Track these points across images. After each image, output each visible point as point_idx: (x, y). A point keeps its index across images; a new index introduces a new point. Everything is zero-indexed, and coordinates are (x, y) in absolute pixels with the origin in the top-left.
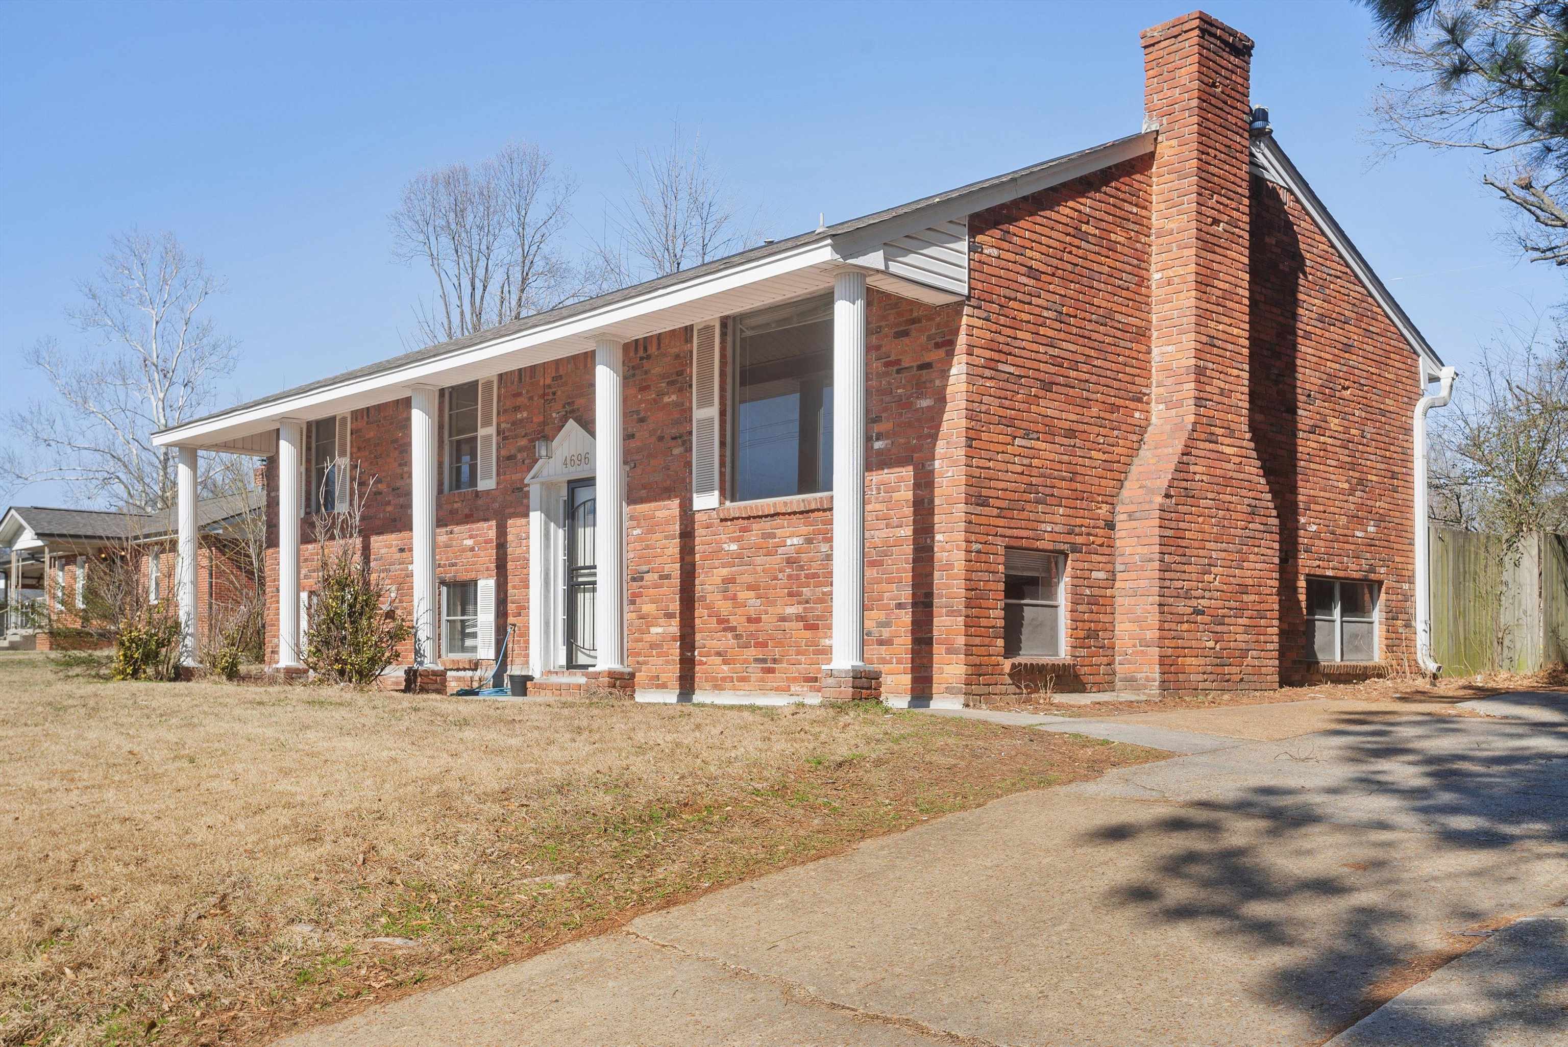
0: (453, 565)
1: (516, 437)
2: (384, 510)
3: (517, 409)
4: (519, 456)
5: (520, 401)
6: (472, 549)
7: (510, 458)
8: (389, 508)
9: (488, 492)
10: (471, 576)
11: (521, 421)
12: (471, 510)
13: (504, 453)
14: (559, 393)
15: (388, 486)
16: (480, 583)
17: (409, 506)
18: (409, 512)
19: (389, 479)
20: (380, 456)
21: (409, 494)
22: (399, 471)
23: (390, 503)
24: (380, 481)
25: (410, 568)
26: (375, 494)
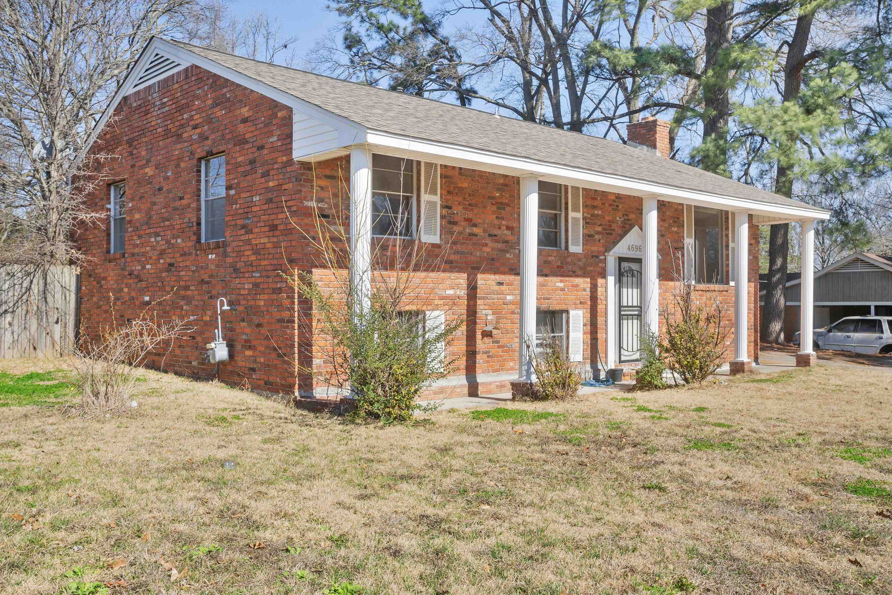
0: (548, 299)
1: (595, 224)
2: (481, 250)
3: (594, 207)
4: (597, 237)
5: (595, 203)
6: (562, 290)
7: (590, 236)
8: (487, 249)
9: (574, 254)
10: (563, 307)
11: (598, 215)
12: (562, 263)
13: (586, 232)
14: (620, 207)
15: (485, 231)
16: (572, 313)
17: (507, 252)
18: (508, 255)
19: (486, 226)
20: (476, 205)
21: (507, 242)
22: (496, 222)
23: (486, 245)
24: (475, 225)
25: (509, 298)
26: (470, 234)
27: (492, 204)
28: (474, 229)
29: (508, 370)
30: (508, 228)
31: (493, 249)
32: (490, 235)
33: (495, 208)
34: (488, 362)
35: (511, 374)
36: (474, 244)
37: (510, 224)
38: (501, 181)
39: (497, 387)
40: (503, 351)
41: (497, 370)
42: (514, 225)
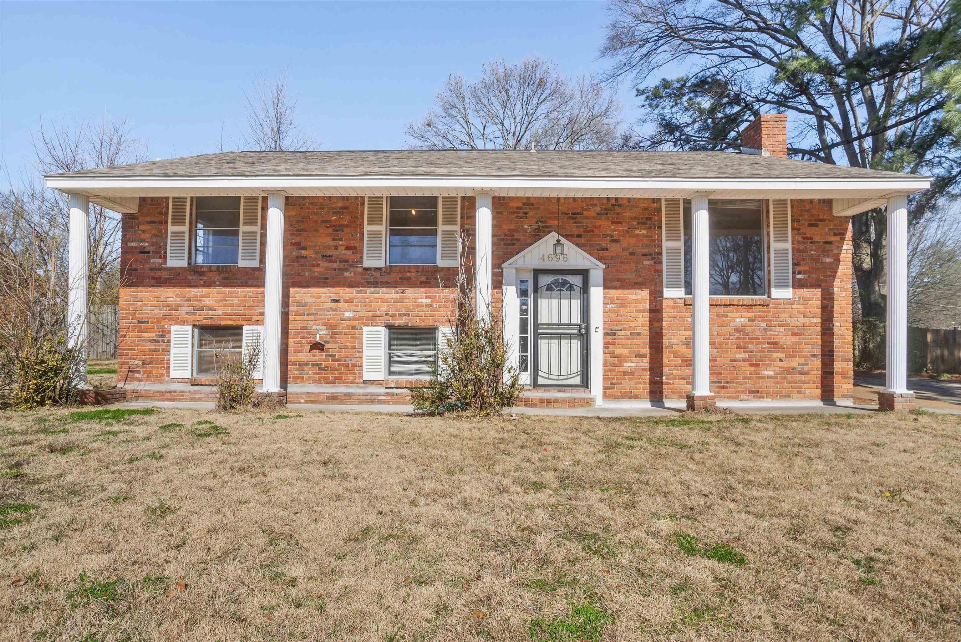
0: (406, 315)
2: (311, 270)
6: (429, 306)
8: (318, 270)
9: (448, 269)
10: (429, 324)
12: (428, 279)
14: (531, 213)
16: (440, 330)
17: (346, 270)
18: (347, 274)
19: (318, 248)
20: (305, 230)
21: (346, 261)
22: (333, 243)
23: (318, 265)
24: (305, 248)
25: (347, 314)
26: (297, 257)
27: (327, 227)
28: (303, 252)
29: (347, 383)
30: (348, 248)
31: (327, 269)
32: (323, 256)
33: (330, 230)
34: (319, 374)
35: (349, 387)
36: (302, 265)
37: (352, 244)
38: (340, 205)
39: (328, 398)
40: (339, 365)
41: (331, 383)
42: (357, 244)
